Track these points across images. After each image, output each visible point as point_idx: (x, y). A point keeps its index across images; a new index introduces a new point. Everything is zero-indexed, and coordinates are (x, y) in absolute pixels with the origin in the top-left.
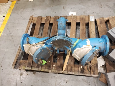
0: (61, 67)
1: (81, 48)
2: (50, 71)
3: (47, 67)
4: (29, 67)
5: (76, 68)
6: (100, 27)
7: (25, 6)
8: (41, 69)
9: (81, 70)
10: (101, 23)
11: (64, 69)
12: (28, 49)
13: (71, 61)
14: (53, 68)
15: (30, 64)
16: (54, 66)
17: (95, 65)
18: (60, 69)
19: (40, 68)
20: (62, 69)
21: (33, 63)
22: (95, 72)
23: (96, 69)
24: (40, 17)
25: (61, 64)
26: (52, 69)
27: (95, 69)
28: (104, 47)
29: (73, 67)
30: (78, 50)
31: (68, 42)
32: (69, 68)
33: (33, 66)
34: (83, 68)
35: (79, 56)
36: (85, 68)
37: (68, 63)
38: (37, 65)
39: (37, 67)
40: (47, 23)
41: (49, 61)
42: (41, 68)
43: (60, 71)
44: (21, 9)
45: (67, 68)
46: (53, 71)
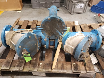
0: (50, 65)
1: (75, 36)
2: (36, 70)
3: (32, 66)
4: (7, 67)
5: (68, 65)
6: (85, 30)
7: (13, 15)
8: (23, 69)
9: (74, 67)
10: (85, 27)
11: (54, 67)
12: (10, 37)
13: (62, 58)
14: (40, 67)
15: (9, 63)
16: (41, 64)
17: (88, 60)
18: (49, 67)
19: (22, 67)
20: (51, 67)
21: (13, 62)
22: (91, 68)
23: (91, 65)
24: (27, 20)
25: (50, 62)
26: (38, 68)
27: (89, 65)
28: (95, 39)
29: (65, 64)
30: (71, 39)
31: (61, 24)
32: (60, 65)
33: (12, 65)
34: (76, 65)
35: (73, 46)
36: (79, 64)
37: (58, 61)
38: (19, 64)
39: (18, 66)
40: (34, 25)
41: (35, 59)
42: (24, 67)
43: (48, 69)
44: (8, 16)
45: (57, 66)
46: (40, 70)
